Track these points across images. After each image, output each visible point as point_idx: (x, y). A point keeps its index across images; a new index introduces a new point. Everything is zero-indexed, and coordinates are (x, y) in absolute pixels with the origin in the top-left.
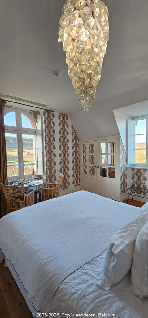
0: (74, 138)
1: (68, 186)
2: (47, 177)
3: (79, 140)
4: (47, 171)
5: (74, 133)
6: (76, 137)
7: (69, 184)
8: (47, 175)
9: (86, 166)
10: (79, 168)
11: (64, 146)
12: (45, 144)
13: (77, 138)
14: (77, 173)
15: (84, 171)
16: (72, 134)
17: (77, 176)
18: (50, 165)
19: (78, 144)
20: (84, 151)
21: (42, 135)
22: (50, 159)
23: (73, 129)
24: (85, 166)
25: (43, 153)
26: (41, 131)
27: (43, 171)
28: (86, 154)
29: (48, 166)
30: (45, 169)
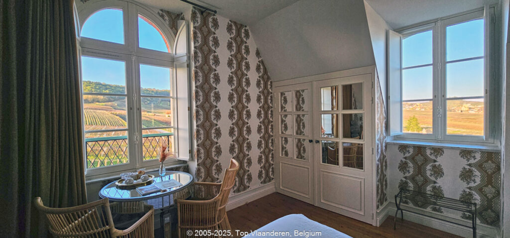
0: (262, 77)
1: (248, 184)
2: (198, 165)
3: (271, 82)
4: (198, 151)
5: (262, 67)
6: (266, 77)
7: (250, 178)
8: (200, 161)
9: (285, 138)
10: (272, 143)
11: (239, 95)
12: (194, 88)
13: (269, 78)
14: (267, 153)
15: (283, 148)
16: (258, 69)
17: (267, 160)
18: (208, 136)
19: (270, 90)
20: (282, 108)
21: (189, 66)
22: (207, 124)
23: (260, 59)
24: (283, 139)
25: (190, 109)
26: (185, 58)
27: (191, 152)
28: (286, 113)
29: (202, 138)
30: (195, 147)
